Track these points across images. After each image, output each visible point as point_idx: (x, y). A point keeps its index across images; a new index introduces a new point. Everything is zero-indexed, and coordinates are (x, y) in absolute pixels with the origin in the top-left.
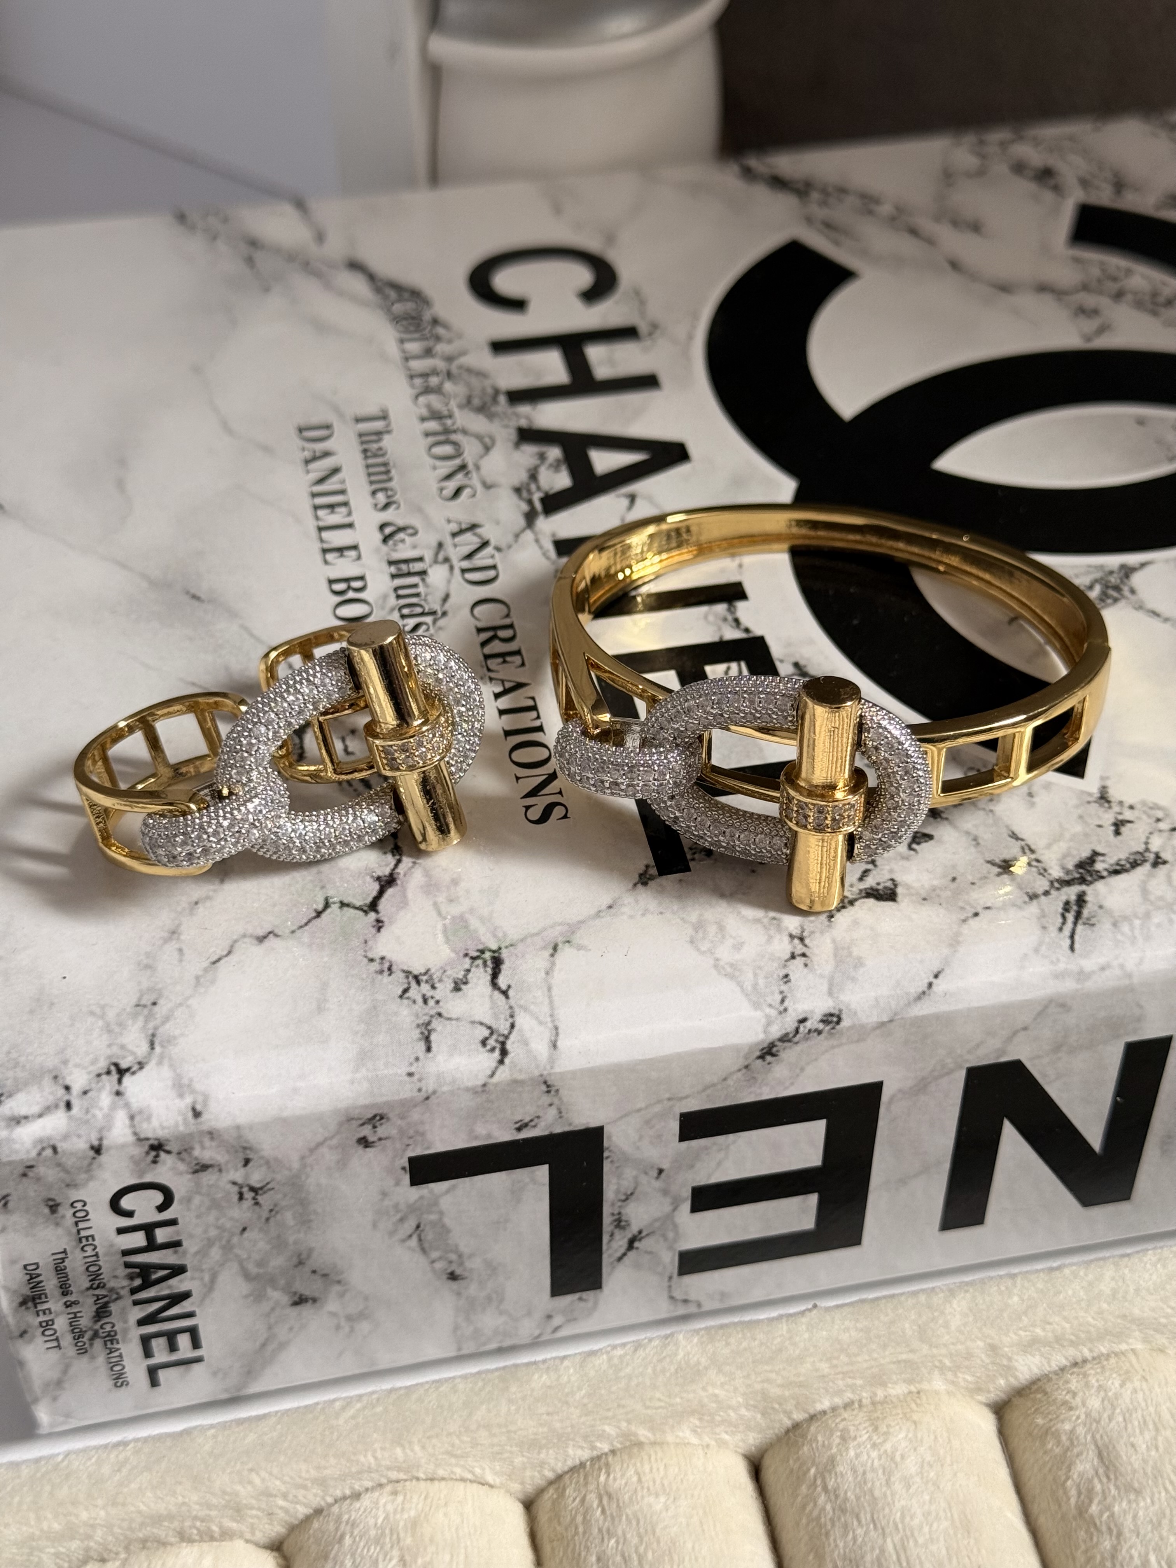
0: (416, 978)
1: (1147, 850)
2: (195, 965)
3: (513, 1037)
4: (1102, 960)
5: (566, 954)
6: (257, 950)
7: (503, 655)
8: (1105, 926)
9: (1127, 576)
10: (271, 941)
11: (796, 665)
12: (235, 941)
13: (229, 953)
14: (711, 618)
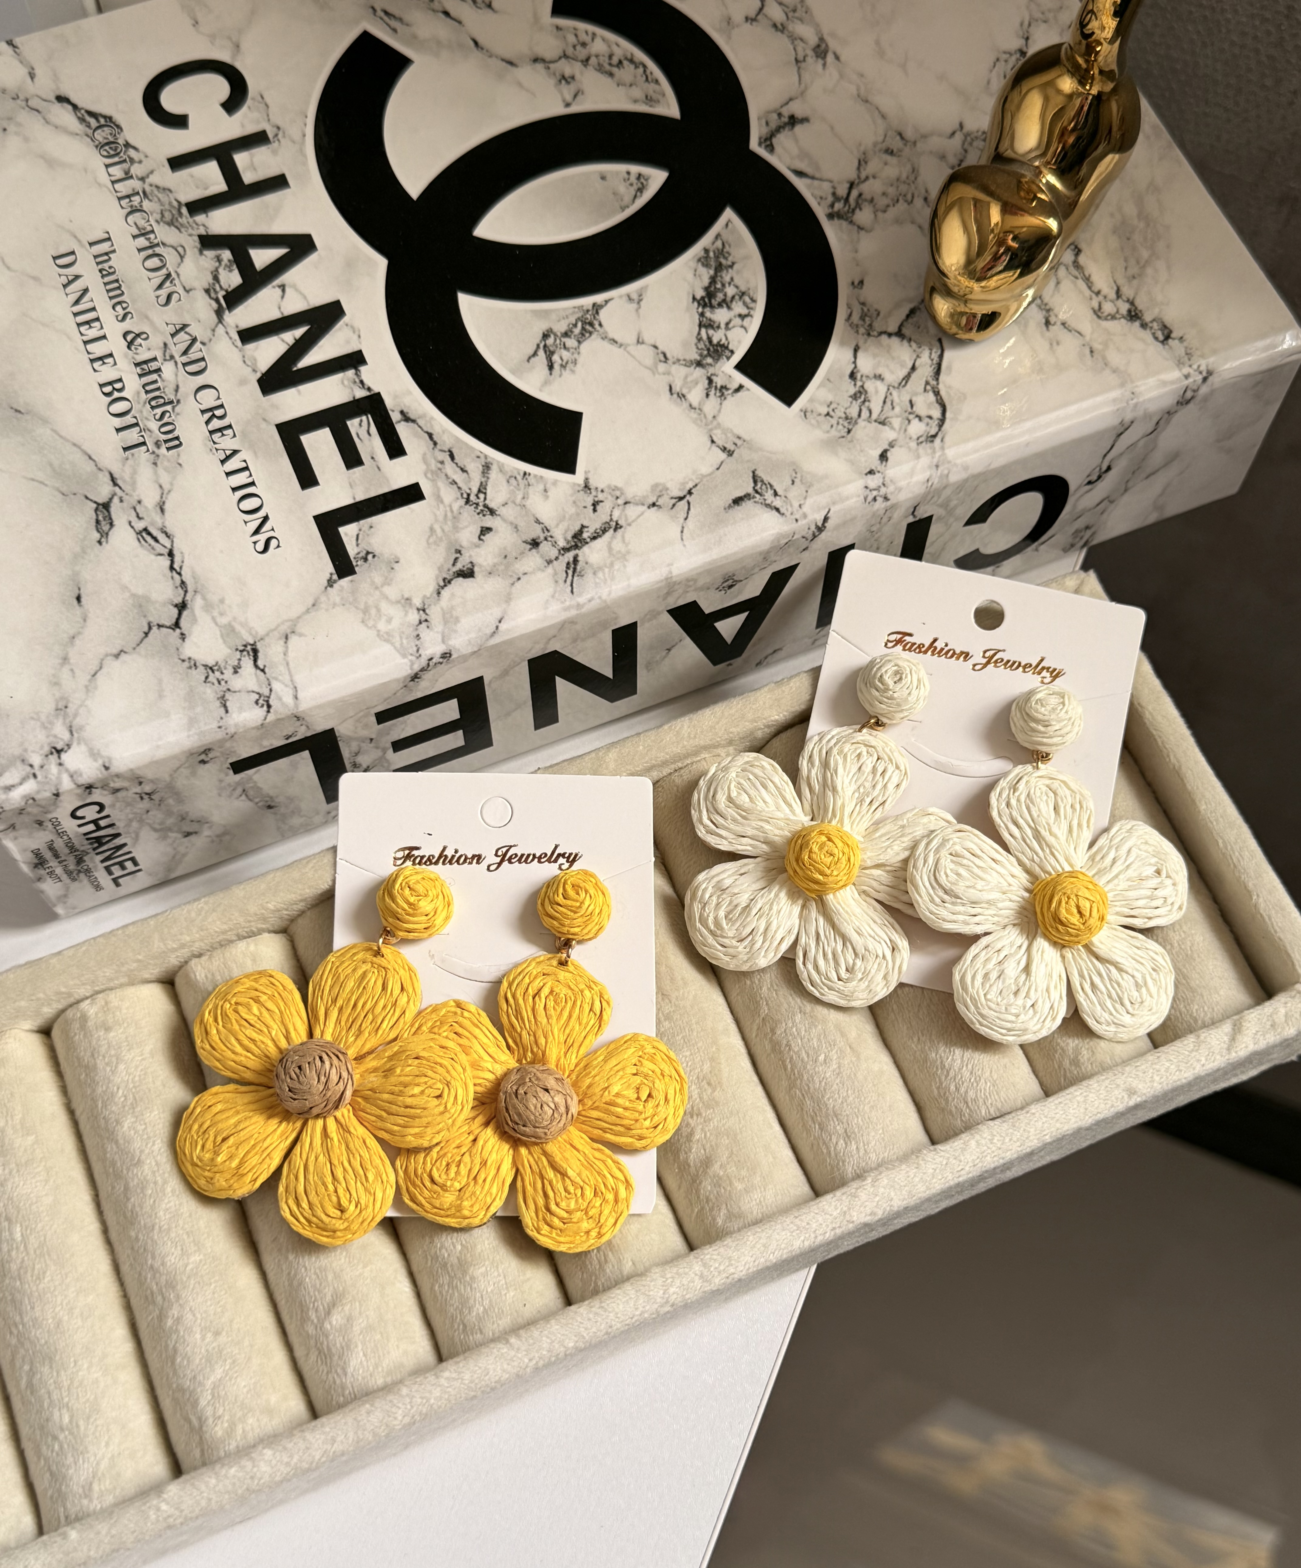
0: (211, 668)
1: (611, 520)
2: (83, 678)
3: (272, 697)
4: (589, 596)
5: (294, 640)
6: (116, 664)
7: (220, 430)
8: (589, 576)
9: (597, 313)
10: (123, 656)
11: (402, 412)
12: (102, 660)
13: (101, 668)
14: (346, 382)
